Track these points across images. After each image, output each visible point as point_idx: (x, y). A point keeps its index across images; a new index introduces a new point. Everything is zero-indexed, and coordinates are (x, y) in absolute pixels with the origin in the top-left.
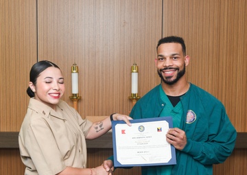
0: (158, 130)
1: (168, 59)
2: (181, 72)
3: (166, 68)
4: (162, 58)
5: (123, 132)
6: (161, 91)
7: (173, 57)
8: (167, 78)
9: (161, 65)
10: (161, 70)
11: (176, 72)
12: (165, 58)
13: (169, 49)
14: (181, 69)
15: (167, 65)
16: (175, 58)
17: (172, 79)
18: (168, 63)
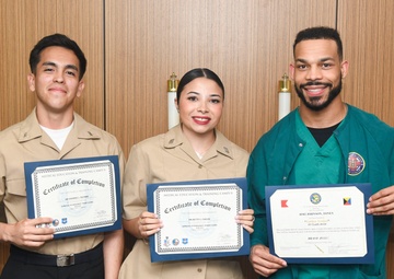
0: (345, 202)
1: (314, 67)
2: (335, 89)
3: (311, 83)
4: (305, 65)
5: (284, 204)
6: (298, 121)
7: (323, 63)
8: (312, 99)
9: (301, 77)
10: (302, 86)
11: (327, 91)
12: (309, 66)
13: (315, 50)
14: (335, 85)
15: (313, 77)
16: (326, 65)
17: (321, 102)
18: (314, 73)
